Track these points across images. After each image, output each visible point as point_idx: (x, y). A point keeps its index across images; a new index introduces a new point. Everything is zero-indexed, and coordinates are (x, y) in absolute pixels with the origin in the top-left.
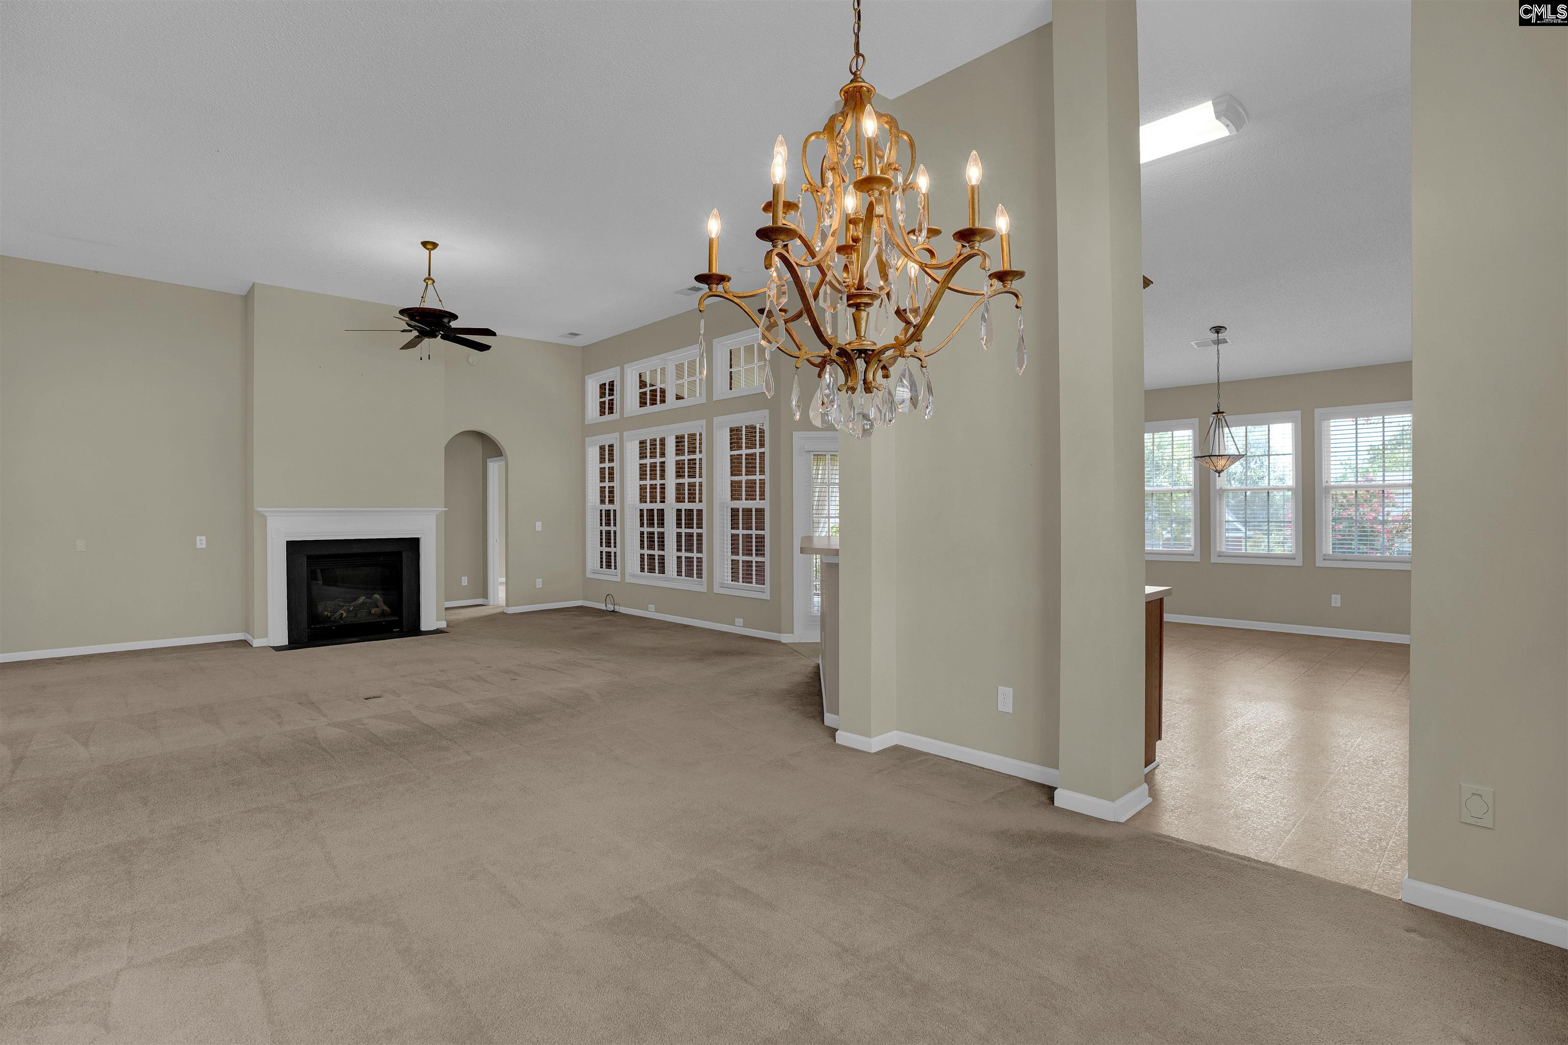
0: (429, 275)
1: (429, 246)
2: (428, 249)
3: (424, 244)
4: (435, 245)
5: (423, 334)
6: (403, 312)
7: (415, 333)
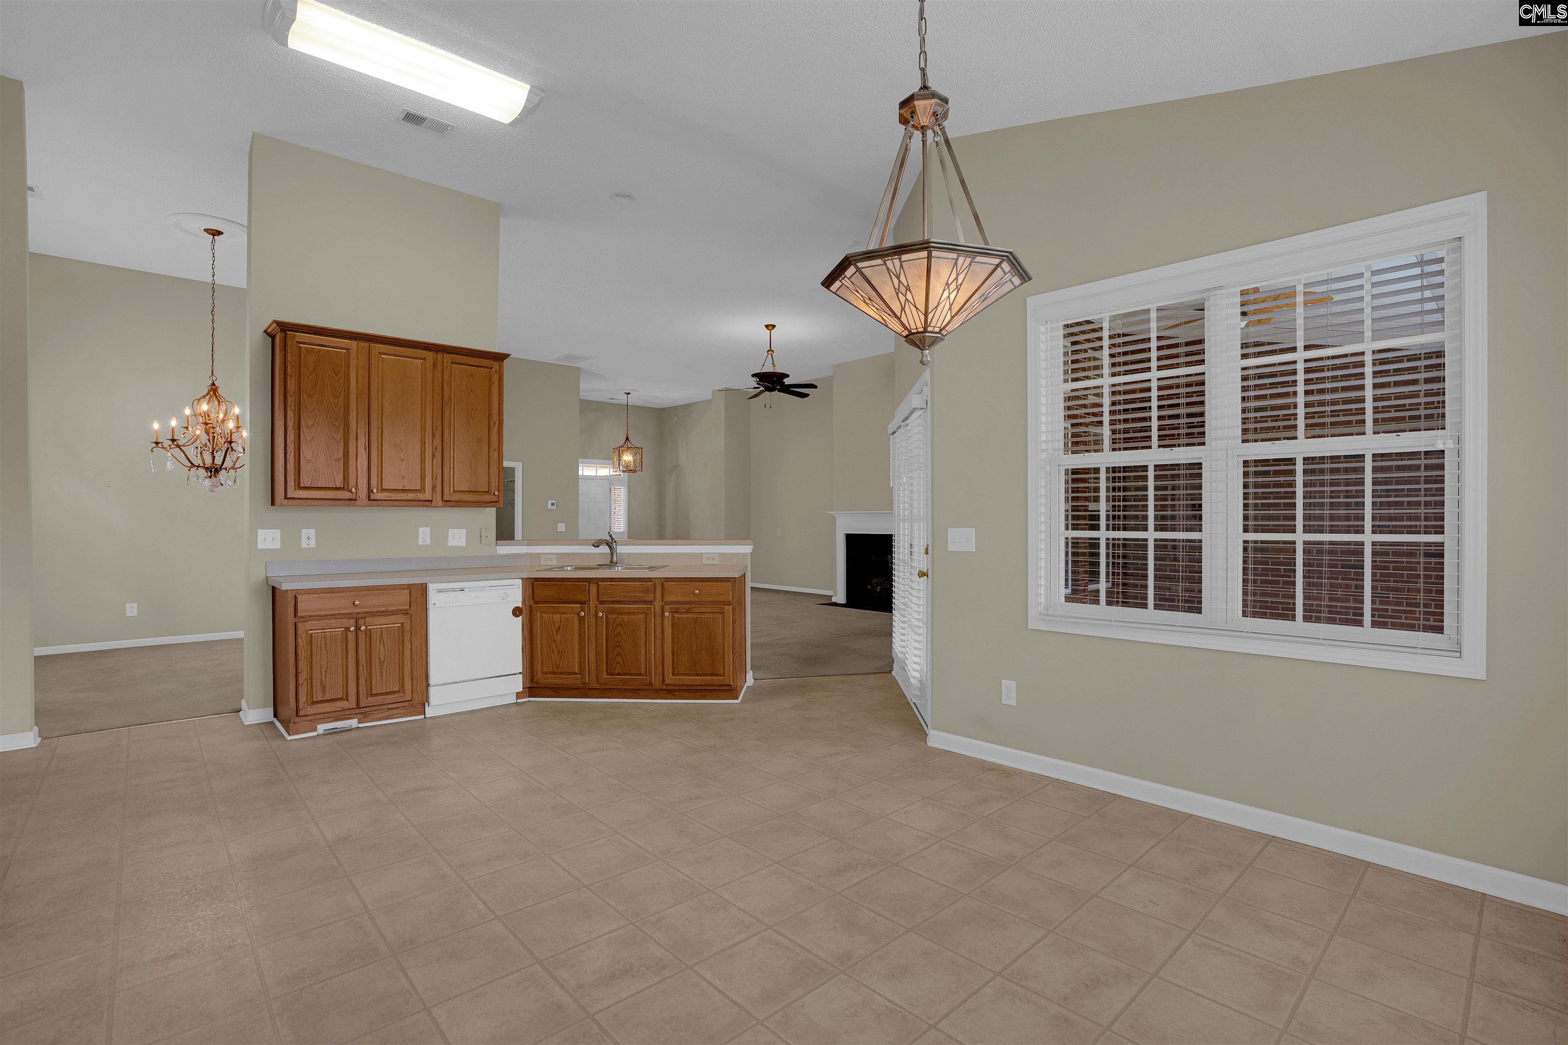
0: (770, 348)
1: (770, 328)
2: (769, 330)
3: (767, 326)
4: (774, 326)
5: (768, 389)
6: (753, 376)
7: (762, 388)
